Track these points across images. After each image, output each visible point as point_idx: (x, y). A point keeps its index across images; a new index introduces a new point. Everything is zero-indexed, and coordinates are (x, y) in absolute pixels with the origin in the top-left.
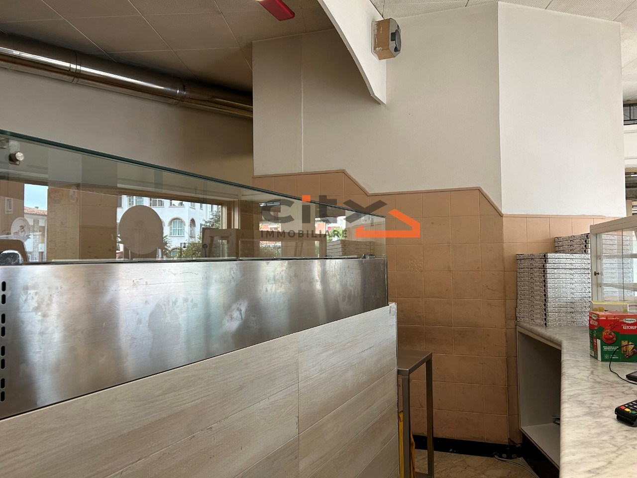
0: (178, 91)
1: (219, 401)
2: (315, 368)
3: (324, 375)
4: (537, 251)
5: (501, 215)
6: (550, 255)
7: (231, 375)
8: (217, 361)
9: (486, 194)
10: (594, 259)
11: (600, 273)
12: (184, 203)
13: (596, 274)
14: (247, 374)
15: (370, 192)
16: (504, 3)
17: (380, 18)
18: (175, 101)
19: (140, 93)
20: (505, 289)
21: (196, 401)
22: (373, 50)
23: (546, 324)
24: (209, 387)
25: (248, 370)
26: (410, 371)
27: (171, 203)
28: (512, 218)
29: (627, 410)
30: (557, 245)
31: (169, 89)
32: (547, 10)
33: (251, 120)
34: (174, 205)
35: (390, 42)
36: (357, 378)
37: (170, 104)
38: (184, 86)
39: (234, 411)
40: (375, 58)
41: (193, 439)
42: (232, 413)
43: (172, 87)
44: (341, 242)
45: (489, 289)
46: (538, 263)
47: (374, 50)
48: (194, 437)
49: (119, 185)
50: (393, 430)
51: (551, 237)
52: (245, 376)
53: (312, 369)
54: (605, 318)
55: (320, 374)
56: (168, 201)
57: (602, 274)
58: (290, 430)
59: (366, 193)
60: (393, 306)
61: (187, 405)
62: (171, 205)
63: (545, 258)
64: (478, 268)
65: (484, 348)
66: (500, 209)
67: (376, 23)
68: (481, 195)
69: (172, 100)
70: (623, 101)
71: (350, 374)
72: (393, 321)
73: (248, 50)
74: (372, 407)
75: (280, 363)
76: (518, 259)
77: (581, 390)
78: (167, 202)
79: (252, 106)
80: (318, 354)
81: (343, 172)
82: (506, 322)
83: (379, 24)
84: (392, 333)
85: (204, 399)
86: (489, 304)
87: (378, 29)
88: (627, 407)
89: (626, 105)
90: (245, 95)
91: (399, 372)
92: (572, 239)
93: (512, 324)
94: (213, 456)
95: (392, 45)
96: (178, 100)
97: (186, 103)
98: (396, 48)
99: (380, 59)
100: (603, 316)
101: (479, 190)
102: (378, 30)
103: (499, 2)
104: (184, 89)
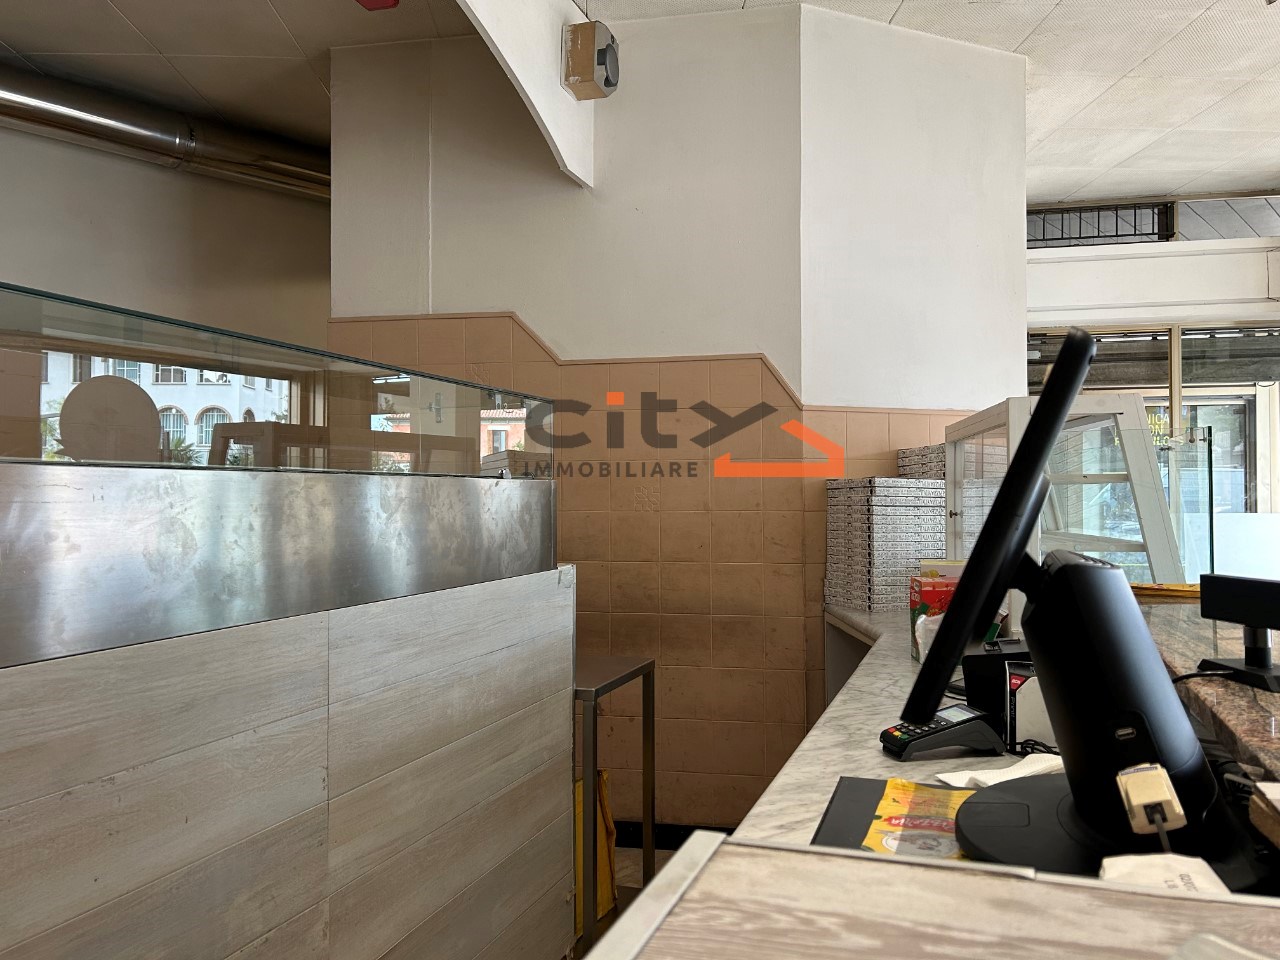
0: (177, 140)
1: (132, 731)
2: (371, 679)
3: (391, 693)
4: (857, 474)
5: (799, 407)
6: (878, 481)
7: (163, 683)
8: (128, 654)
9: (773, 367)
10: (950, 487)
11: (959, 512)
12: (229, 376)
13: (952, 514)
14: (202, 682)
15: (563, 357)
16: (810, 6)
17: (581, 19)
18: (171, 160)
19: (93, 140)
20: (804, 545)
21: (76, 728)
22: (563, 79)
23: (870, 607)
24: (109, 702)
25: (205, 675)
26: (598, 693)
27: (202, 376)
28: (819, 413)
29: (897, 733)
30: (900, 465)
31: (158, 135)
32: (892, 25)
33: (327, 204)
34: (207, 380)
35: (597, 67)
36: (474, 701)
37: (162, 167)
38: (192, 131)
39: (168, 749)
40: (568, 97)
41: (68, 797)
42: (164, 754)
43: (162, 131)
44: (508, 455)
45: (775, 544)
46: (858, 496)
47: (566, 80)
48: (69, 793)
49: (46, 331)
50: (561, 802)
51: (892, 449)
52: (198, 686)
53: (362, 681)
54: (931, 589)
55: (384, 691)
56: (195, 372)
57: (962, 514)
58: (309, 792)
59: (553, 359)
60: (568, 571)
61: (53, 733)
62: (201, 381)
63: (870, 487)
64: (758, 505)
65: (766, 655)
66: (797, 394)
67: (570, 28)
68: (765, 368)
69: (166, 158)
70: (1028, 205)
71: (456, 694)
72: (568, 599)
73: (321, 64)
74: (510, 757)
75: (283, 667)
76: (829, 489)
77: (856, 709)
78: (192, 374)
79: (330, 174)
80: (379, 653)
81: (511, 317)
82: (805, 606)
83: (576, 29)
84: (564, 620)
85: (94, 724)
86: (775, 572)
87: (572, 40)
88: (898, 730)
89: (1033, 211)
90: (315, 152)
91: (577, 695)
92: (924, 452)
93: (817, 609)
94: (118, 832)
95: (600, 73)
96: (177, 158)
97: (196, 165)
98: (607, 79)
99: (579, 99)
100: (928, 584)
101: (761, 359)
102: (574, 41)
103: (802, 5)
104: (192, 138)
